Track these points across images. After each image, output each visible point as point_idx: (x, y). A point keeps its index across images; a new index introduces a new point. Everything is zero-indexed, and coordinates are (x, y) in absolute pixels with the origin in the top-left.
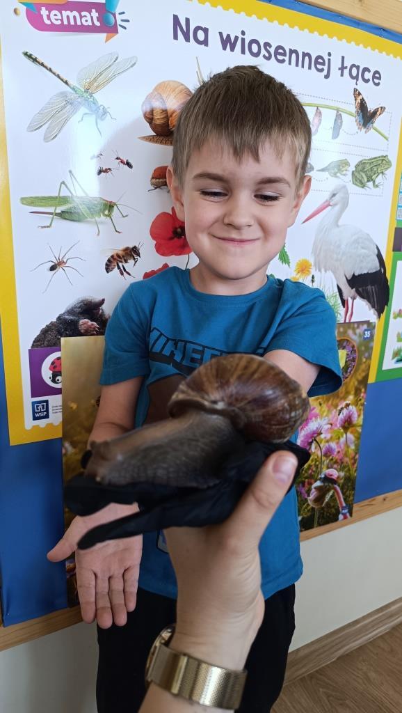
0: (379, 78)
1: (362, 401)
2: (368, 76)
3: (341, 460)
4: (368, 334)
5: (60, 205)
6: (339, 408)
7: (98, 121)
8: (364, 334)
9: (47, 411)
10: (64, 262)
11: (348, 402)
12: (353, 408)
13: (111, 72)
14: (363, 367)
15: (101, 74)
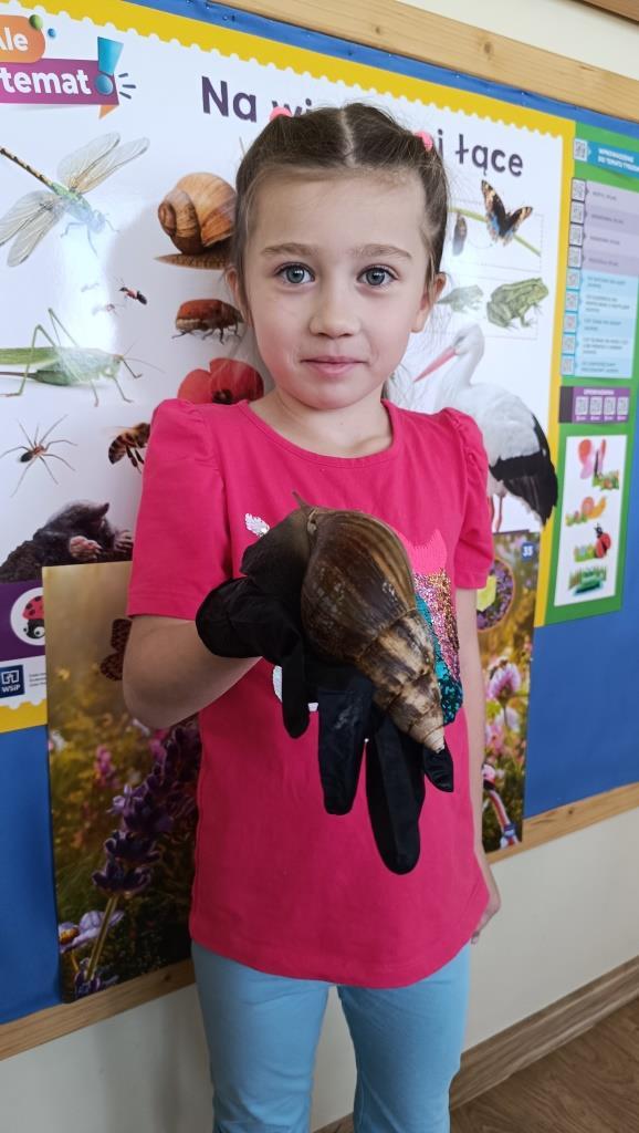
0: (520, 165)
1: (527, 656)
2: (501, 161)
3: (498, 750)
4: (528, 551)
5: (34, 361)
6: (491, 667)
7: (92, 234)
8: (523, 550)
9: (21, 682)
10: (42, 449)
11: (504, 658)
12: (512, 667)
13: (110, 161)
14: (525, 602)
15: (94, 165)
